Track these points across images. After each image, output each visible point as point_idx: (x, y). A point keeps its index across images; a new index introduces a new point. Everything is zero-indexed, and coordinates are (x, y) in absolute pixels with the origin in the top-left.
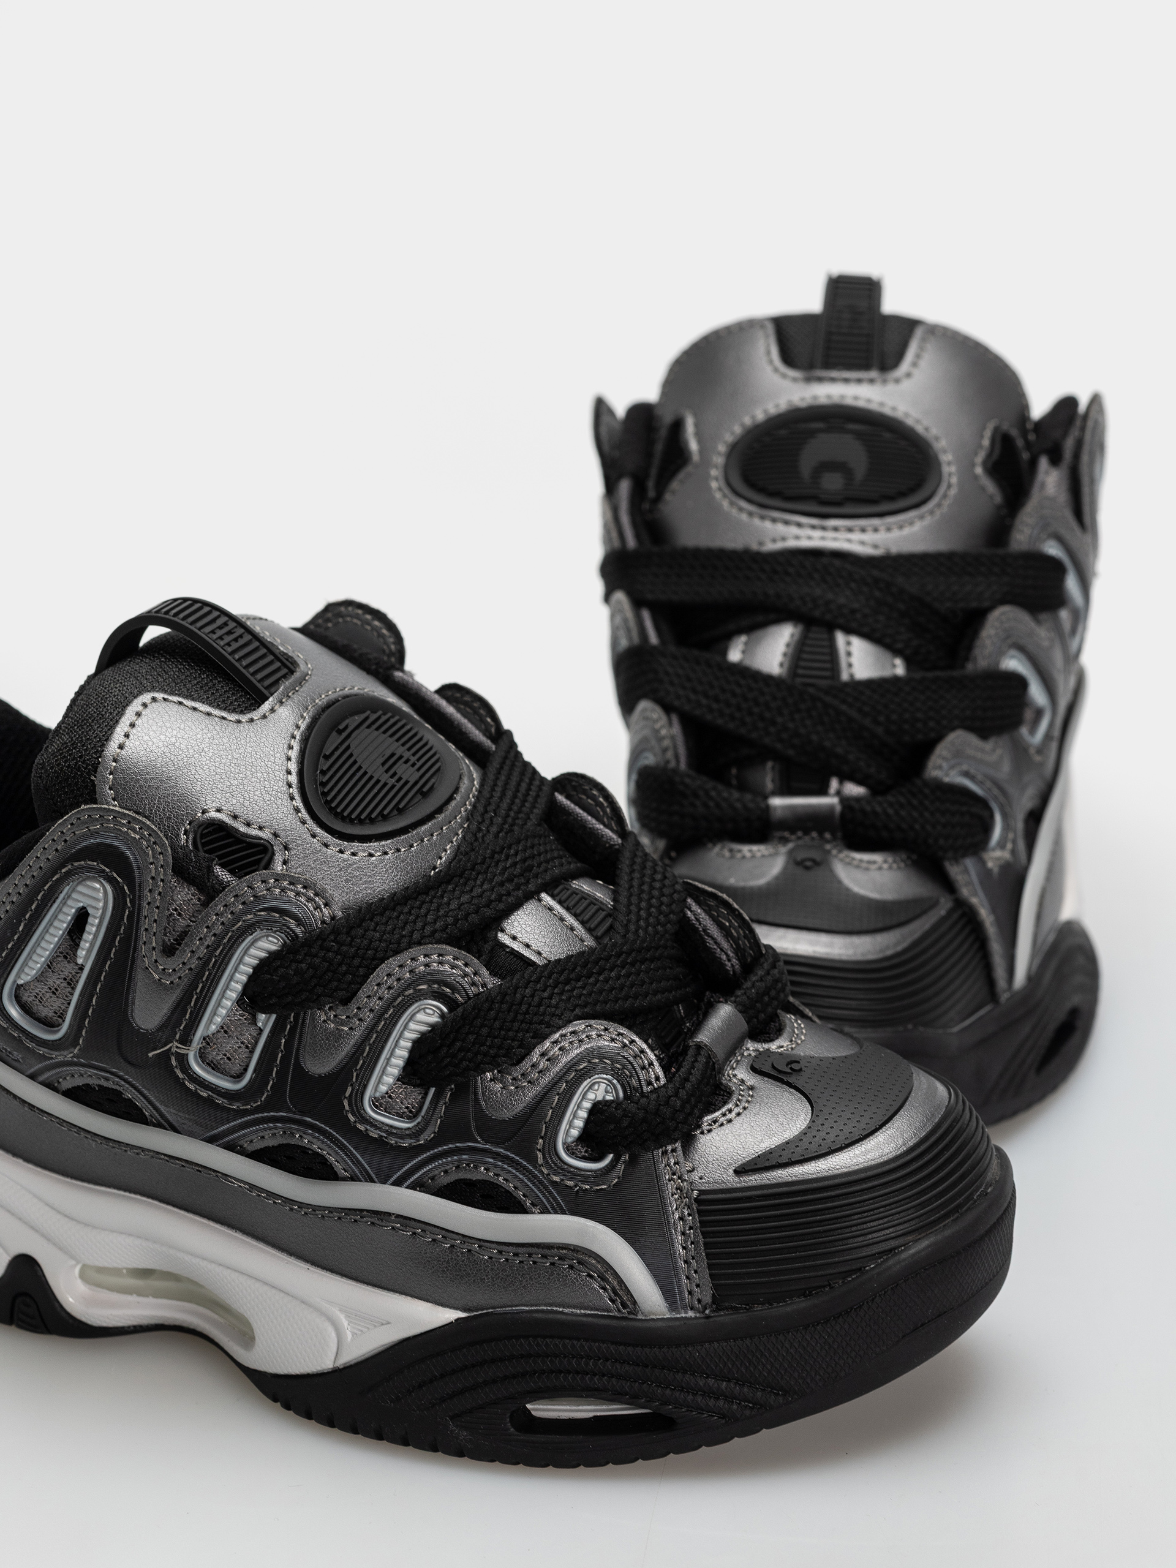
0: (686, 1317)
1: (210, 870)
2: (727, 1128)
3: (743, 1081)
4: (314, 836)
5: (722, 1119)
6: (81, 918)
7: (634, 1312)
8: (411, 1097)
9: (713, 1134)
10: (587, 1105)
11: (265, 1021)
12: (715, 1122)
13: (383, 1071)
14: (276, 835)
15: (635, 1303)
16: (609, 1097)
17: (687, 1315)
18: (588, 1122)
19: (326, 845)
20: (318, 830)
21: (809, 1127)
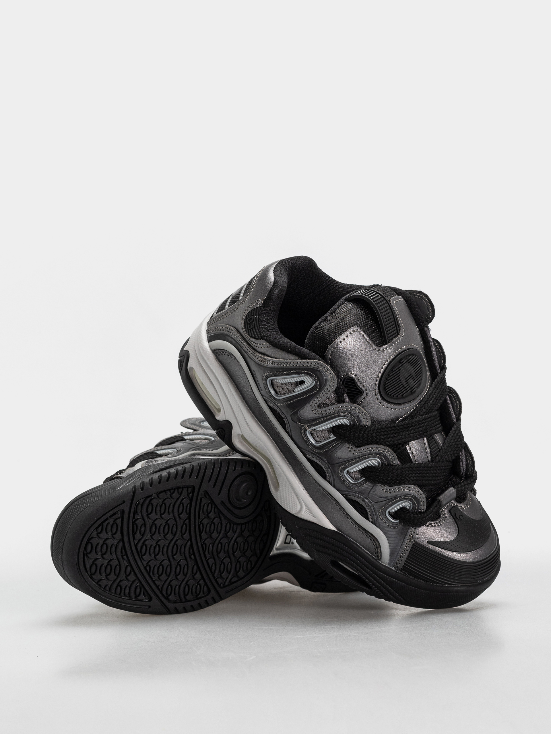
0: (391, 569)
1: (343, 394)
2: (433, 528)
3: (445, 514)
4: (376, 395)
5: (433, 524)
6: (302, 382)
7: (380, 559)
8: (358, 475)
9: (428, 528)
10: (401, 506)
11: (333, 437)
12: (431, 524)
13: (355, 467)
14: (366, 390)
15: (381, 558)
16: (408, 507)
17: (392, 568)
18: (398, 510)
19: (377, 399)
20: (378, 394)
21: (454, 541)
